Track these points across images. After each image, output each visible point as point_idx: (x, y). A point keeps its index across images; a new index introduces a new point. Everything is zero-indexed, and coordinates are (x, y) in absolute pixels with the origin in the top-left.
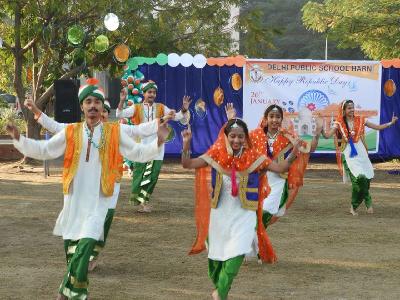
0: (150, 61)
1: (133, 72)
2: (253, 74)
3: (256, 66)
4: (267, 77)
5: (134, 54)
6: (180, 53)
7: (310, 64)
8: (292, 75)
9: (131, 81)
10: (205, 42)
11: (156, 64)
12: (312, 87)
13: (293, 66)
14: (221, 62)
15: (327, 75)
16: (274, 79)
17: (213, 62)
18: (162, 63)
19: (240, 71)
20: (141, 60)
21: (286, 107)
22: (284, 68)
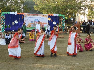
0: (6, 13)
1: (3, 15)
2: (26, 16)
3: (26, 15)
4: (28, 17)
6: (12, 12)
8: (33, 16)
9: (2, 17)
10: (17, 10)
11: (7, 14)
12: (36, 19)
14: (20, 14)
15: (39, 16)
16: (29, 17)
17: (18, 14)
18: (8, 13)
19: (23, 15)
20: (4, 13)
21: (32, 22)
22: (31, 15)
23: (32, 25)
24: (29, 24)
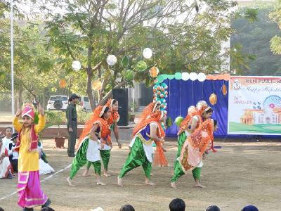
0: (171, 77)
1: (160, 84)
4: (243, 87)
5: (161, 73)
7: (271, 79)
8: (260, 86)
9: (159, 90)
11: (174, 80)
12: (272, 93)
13: (260, 80)
14: (215, 78)
16: (248, 88)
18: (178, 78)
19: (227, 83)
20: (165, 77)
21: (256, 106)
22: (255, 81)
23: (257, 115)
24: (246, 114)
